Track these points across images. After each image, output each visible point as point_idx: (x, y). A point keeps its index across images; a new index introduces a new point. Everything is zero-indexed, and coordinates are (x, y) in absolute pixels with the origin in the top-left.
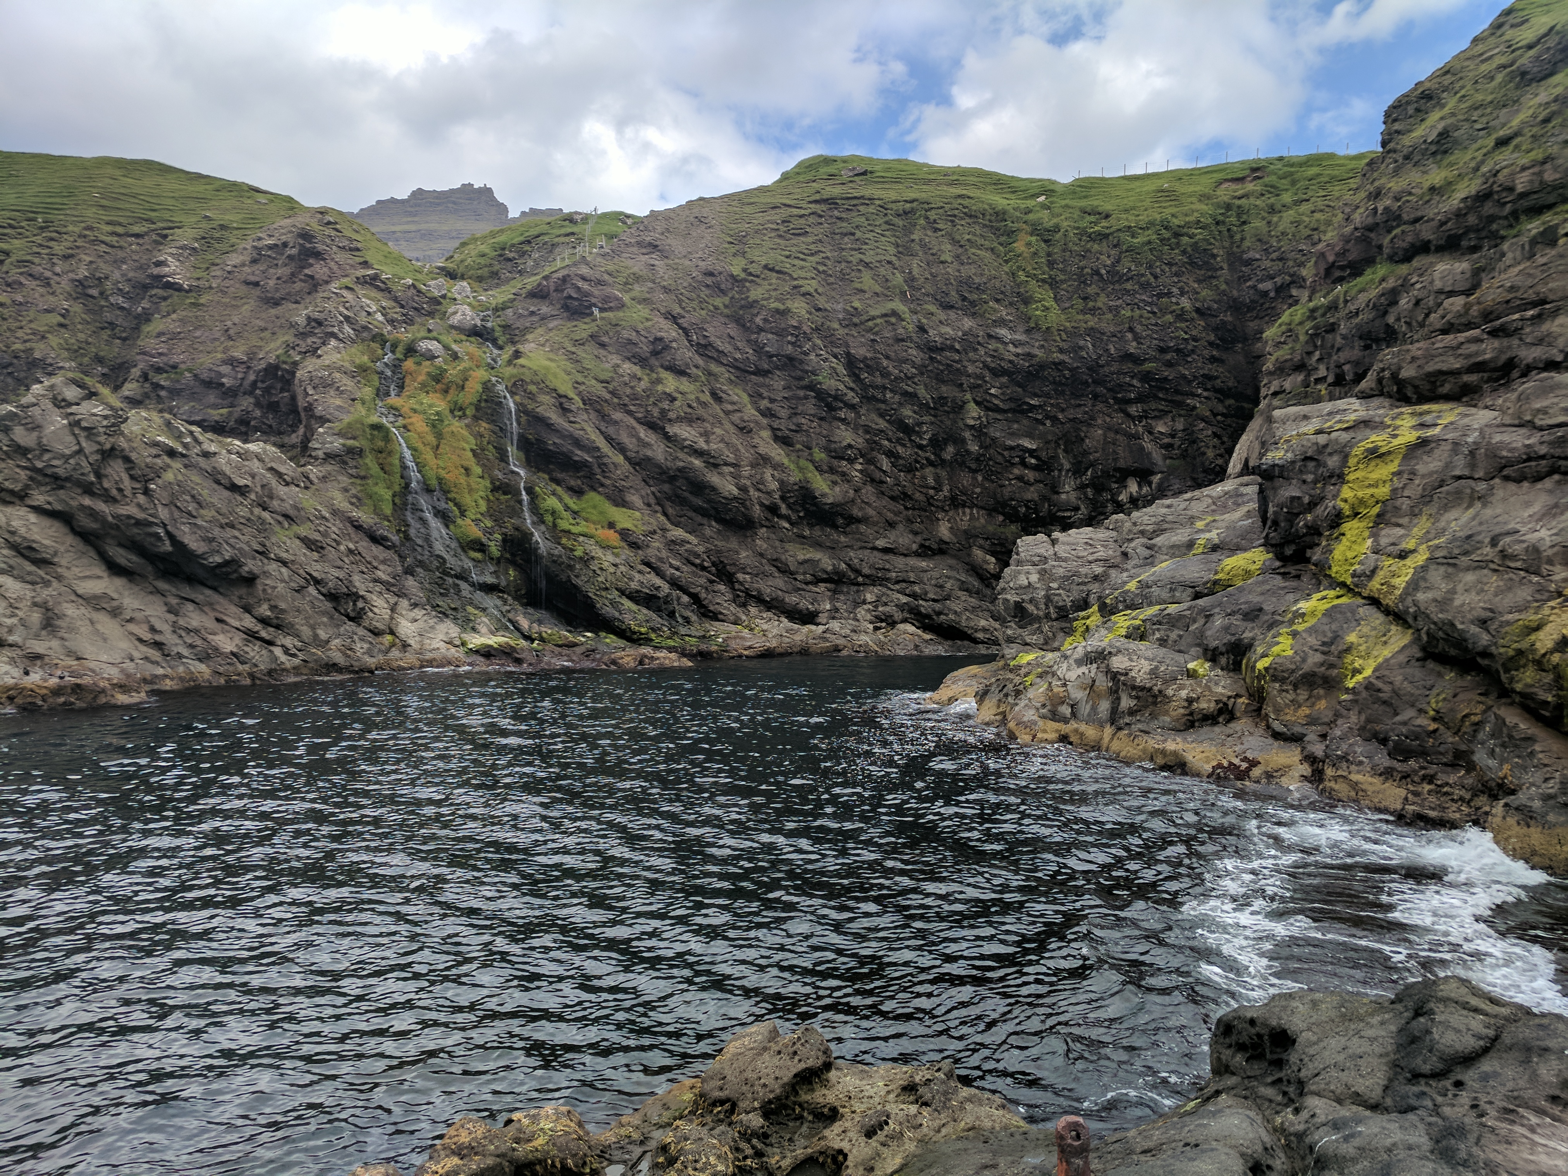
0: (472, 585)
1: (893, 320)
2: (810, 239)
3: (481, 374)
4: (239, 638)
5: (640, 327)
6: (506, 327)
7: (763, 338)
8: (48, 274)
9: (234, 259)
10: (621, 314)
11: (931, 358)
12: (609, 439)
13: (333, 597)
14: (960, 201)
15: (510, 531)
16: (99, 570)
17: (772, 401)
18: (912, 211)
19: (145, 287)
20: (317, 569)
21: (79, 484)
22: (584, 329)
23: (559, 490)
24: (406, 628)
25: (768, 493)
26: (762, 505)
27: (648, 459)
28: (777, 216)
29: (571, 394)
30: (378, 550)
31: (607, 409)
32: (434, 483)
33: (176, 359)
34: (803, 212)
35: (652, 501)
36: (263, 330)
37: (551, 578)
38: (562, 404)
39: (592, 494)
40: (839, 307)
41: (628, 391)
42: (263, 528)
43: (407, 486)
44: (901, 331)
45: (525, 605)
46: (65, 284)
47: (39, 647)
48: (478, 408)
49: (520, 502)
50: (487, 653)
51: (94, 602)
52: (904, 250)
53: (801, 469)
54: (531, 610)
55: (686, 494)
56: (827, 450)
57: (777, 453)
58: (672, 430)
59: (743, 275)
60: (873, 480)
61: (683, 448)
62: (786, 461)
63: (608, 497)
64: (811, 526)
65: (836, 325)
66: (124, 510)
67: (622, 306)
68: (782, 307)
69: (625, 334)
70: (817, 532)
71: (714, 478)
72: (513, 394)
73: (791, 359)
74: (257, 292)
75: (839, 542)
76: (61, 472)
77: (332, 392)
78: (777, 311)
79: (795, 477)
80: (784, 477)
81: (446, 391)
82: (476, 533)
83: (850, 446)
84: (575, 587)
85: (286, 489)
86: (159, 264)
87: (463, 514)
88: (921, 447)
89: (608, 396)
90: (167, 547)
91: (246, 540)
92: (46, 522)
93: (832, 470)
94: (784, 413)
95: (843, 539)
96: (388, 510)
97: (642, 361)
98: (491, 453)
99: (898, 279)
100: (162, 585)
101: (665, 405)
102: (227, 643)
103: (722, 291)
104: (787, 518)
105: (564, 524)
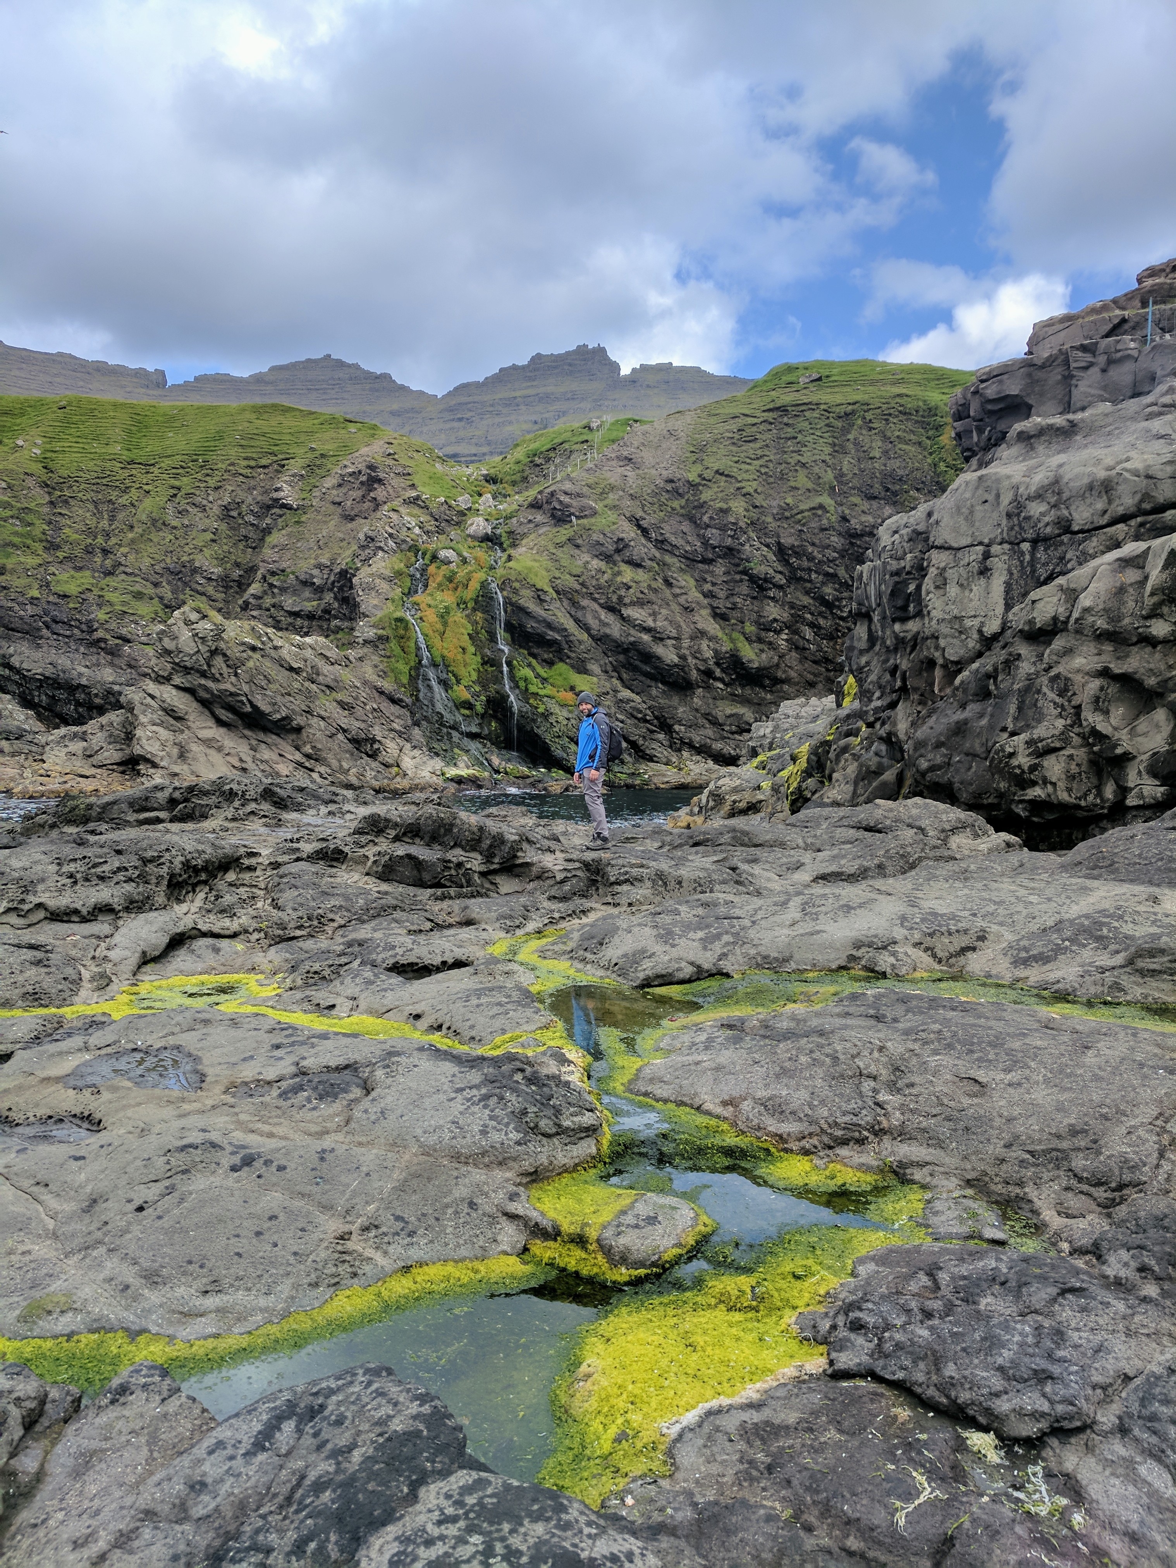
0: (462, 733)
1: (820, 512)
2: (758, 445)
3: (481, 576)
4: (292, 766)
5: (607, 530)
6: (510, 533)
7: (709, 533)
8: (205, 502)
9: (330, 482)
10: (593, 520)
11: (852, 544)
12: (577, 621)
13: (356, 742)
14: (898, 400)
15: (492, 694)
16: (211, 723)
17: (714, 584)
18: (853, 413)
19: (269, 507)
20: (344, 722)
21: (198, 671)
22: (565, 532)
23: (534, 662)
24: (407, 763)
25: (705, 661)
26: (698, 670)
27: (607, 636)
28: (734, 426)
29: (546, 588)
30: (395, 709)
31: (577, 598)
32: (439, 660)
33: (284, 565)
34: (755, 420)
35: (609, 668)
36: (342, 540)
37: (520, 728)
38: (539, 596)
39: (561, 664)
40: (774, 503)
41: (594, 582)
42: (310, 696)
43: (420, 662)
44: (825, 522)
45: (499, 748)
46: (216, 510)
47: (176, 769)
48: (476, 602)
49: (502, 672)
50: (459, 781)
51: (208, 743)
52: (838, 449)
53: (732, 640)
54: (504, 752)
55: (637, 663)
56: (757, 623)
57: (712, 627)
58: (626, 612)
59: (698, 480)
60: (797, 648)
61: (634, 626)
62: (720, 634)
63: (573, 667)
64: (743, 686)
65: (769, 519)
66: (222, 686)
67: (595, 513)
68: (725, 506)
69: (595, 537)
70: (748, 691)
71: (659, 650)
72: (502, 590)
73: (730, 549)
74: (339, 510)
75: (764, 699)
76: (188, 664)
77: (373, 593)
78: (721, 510)
79: (726, 647)
80: (717, 646)
81: (456, 589)
82: (465, 695)
83: (775, 620)
84: (537, 735)
85: (330, 668)
86: (277, 490)
87: (458, 682)
88: (842, 619)
89: (578, 587)
90: (248, 709)
91: (298, 703)
92: (182, 694)
93: (760, 640)
94: (722, 594)
95: (769, 696)
96: (405, 680)
97: (607, 558)
98: (483, 635)
99: (829, 476)
100: (247, 732)
101: (622, 592)
102: (284, 769)
103: (680, 495)
104: (721, 680)
105: (533, 689)
